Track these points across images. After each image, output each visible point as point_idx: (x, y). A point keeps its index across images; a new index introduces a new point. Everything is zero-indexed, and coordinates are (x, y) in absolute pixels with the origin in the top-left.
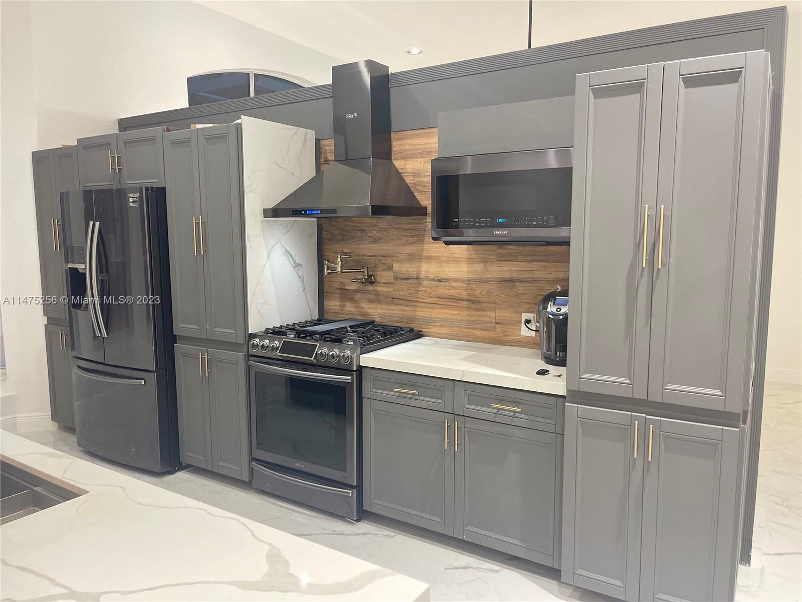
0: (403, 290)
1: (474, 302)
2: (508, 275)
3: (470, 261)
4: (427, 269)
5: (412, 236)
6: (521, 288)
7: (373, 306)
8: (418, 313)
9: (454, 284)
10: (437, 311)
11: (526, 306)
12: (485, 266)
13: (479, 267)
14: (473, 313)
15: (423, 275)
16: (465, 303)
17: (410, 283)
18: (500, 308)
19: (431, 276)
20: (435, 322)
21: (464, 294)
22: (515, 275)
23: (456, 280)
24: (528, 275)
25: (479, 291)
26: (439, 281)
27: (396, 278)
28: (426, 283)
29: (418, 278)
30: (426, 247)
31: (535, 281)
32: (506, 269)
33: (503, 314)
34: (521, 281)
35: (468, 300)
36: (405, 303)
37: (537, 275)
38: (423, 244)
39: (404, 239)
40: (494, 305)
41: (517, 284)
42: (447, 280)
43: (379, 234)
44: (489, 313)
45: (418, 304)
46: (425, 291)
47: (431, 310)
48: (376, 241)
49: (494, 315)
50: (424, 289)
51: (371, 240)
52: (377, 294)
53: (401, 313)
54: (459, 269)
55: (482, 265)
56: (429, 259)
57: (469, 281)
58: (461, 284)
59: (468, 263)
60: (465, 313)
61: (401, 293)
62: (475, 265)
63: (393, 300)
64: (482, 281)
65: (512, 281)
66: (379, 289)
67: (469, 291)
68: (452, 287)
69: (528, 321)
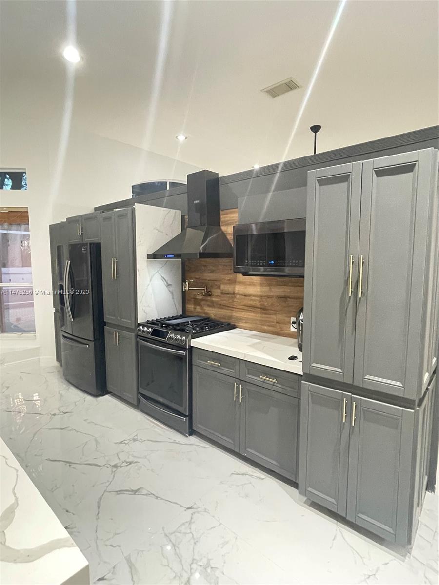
0: (225, 300)
5: (231, 270)
6: (290, 302)
7: (210, 308)
8: (234, 314)
9: (253, 298)
10: (244, 313)
11: (293, 313)
12: (271, 288)
14: (264, 316)
17: (229, 296)
20: (243, 320)
21: (258, 304)
22: (288, 295)
23: (254, 296)
25: (267, 303)
27: (222, 293)
31: (298, 298)
32: (282, 290)
33: (280, 317)
34: (290, 298)
36: (227, 308)
37: (300, 295)
42: (250, 295)
43: (213, 268)
44: (272, 316)
46: (237, 302)
47: (241, 313)
48: (212, 272)
49: (275, 318)
51: (210, 271)
52: (212, 302)
53: (225, 313)
54: (256, 290)
57: (261, 297)
58: (256, 298)
60: (259, 315)
61: (225, 302)
63: (221, 306)
64: (268, 297)
65: (285, 297)
66: (214, 299)
67: (261, 303)
68: (252, 300)
69: (294, 322)
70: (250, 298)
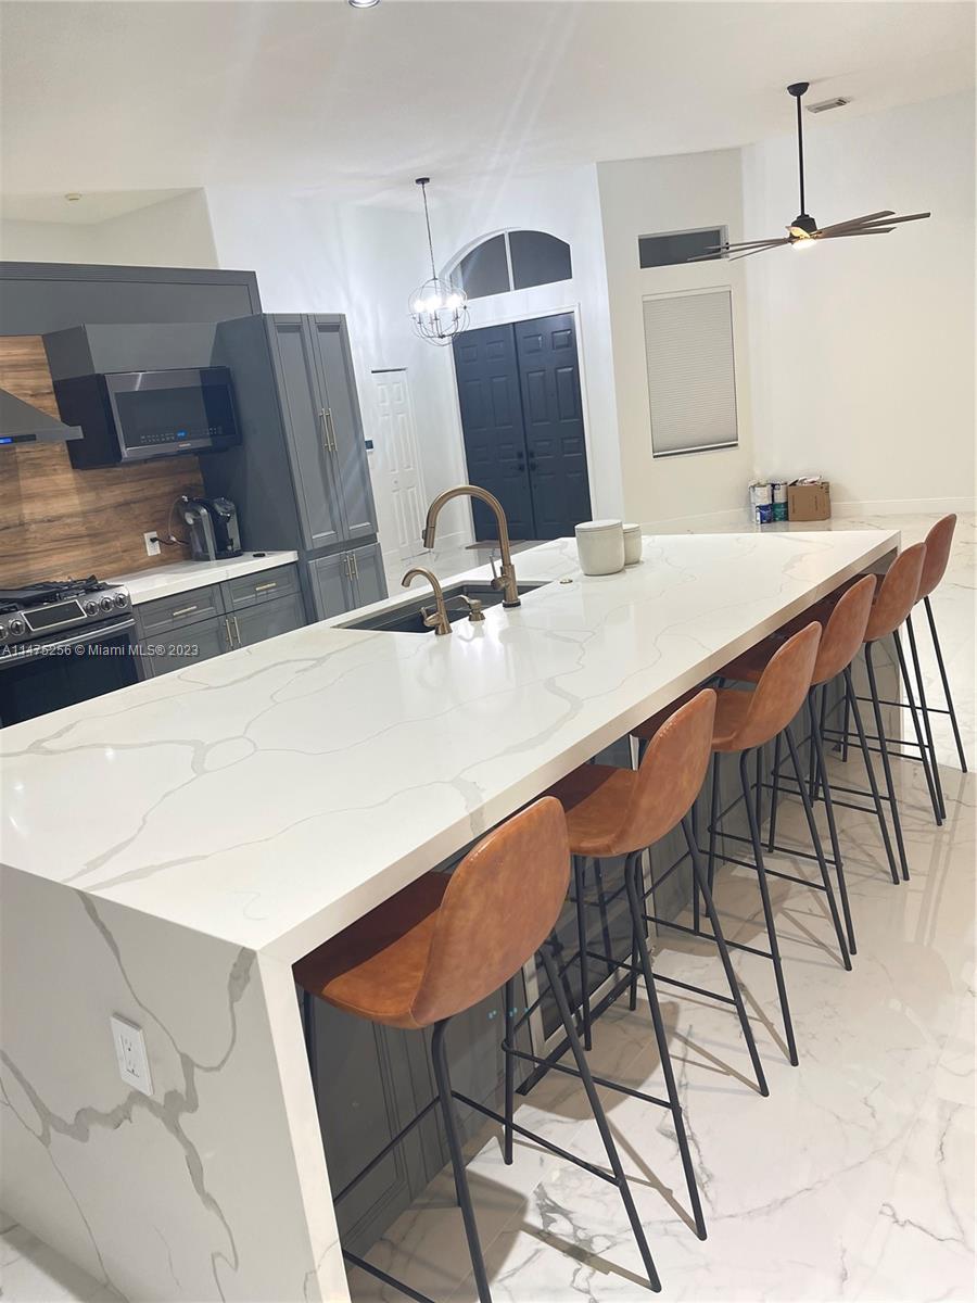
1: (95, 536)
2: (121, 499)
3: (79, 491)
4: (31, 510)
8: (34, 567)
9: (68, 521)
12: (97, 494)
13: (90, 496)
18: (122, 535)
19: (38, 517)
21: (82, 530)
22: (129, 497)
23: (70, 516)
24: (140, 495)
25: (97, 522)
26: (49, 521)
28: (33, 527)
30: (22, 483)
31: (147, 499)
32: (118, 492)
33: (126, 541)
34: (135, 503)
35: (88, 536)
37: (148, 493)
38: (18, 480)
40: (116, 533)
41: (132, 505)
42: (59, 518)
44: (113, 543)
45: (29, 556)
46: (35, 538)
49: (118, 544)
55: (94, 493)
56: (30, 497)
57: (84, 514)
58: (76, 519)
59: (78, 494)
60: (88, 550)
62: (87, 494)
64: (97, 511)
65: (127, 503)
67: (87, 525)
68: (68, 525)
69: (153, 540)
70: (61, 522)
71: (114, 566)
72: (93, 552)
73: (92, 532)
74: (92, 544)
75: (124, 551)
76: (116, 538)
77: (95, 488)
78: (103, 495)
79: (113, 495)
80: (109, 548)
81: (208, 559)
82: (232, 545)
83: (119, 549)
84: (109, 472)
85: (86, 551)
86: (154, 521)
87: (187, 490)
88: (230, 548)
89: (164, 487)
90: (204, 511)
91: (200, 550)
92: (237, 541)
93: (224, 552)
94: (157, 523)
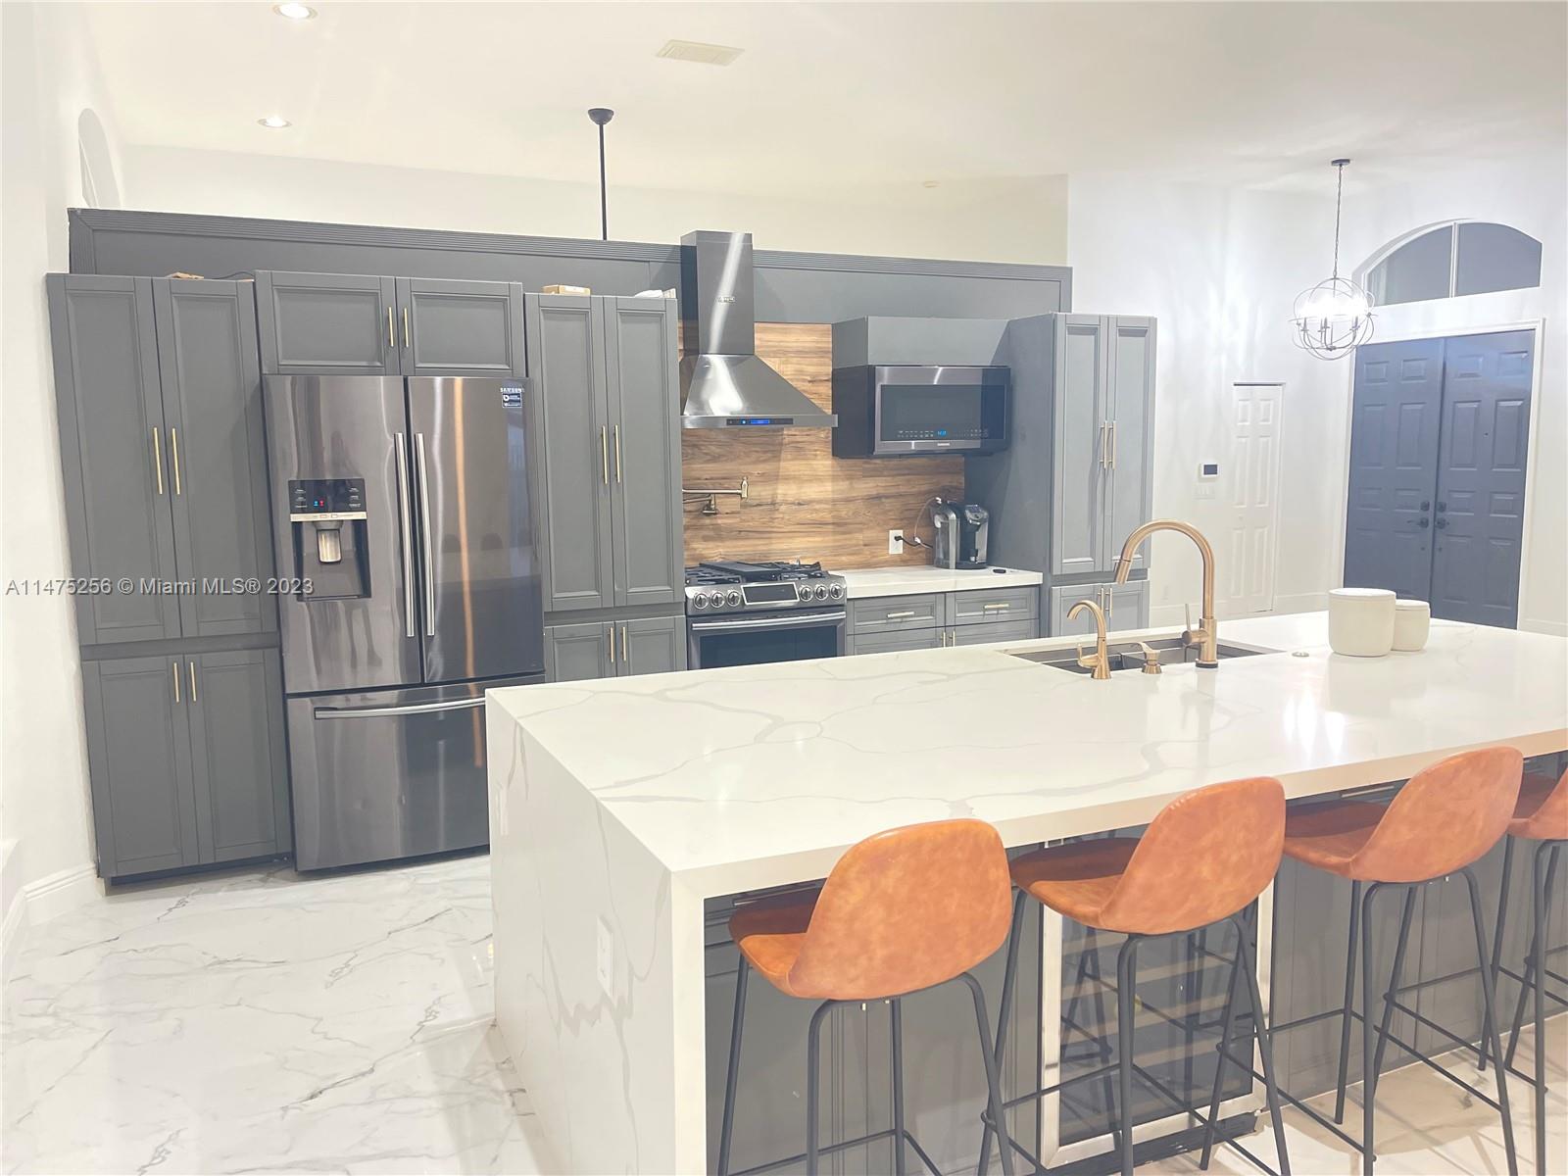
0: (754, 519)
1: (840, 525)
2: (874, 492)
3: (835, 478)
4: (785, 491)
5: (766, 452)
6: (887, 503)
7: (711, 544)
8: (774, 547)
9: (817, 507)
10: (798, 540)
11: (892, 523)
12: (851, 484)
13: (844, 485)
15: (780, 498)
16: (830, 526)
17: (763, 510)
18: (867, 528)
19: (791, 499)
21: (828, 517)
22: (882, 491)
23: (820, 502)
24: (893, 491)
25: (844, 512)
26: (799, 504)
27: (744, 506)
28: (783, 508)
29: (773, 504)
30: (782, 464)
31: (900, 495)
32: (871, 485)
33: (870, 535)
34: (887, 497)
35: (833, 524)
36: (757, 535)
37: (902, 489)
38: (779, 461)
39: (754, 456)
40: (861, 526)
41: (883, 500)
42: (809, 502)
43: (718, 451)
44: (857, 535)
45: (774, 535)
46: (783, 518)
47: (790, 540)
48: (715, 459)
49: (861, 537)
50: (781, 516)
51: (709, 457)
52: (717, 528)
53: (751, 548)
54: (822, 489)
55: (847, 482)
56: (787, 479)
57: (834, 501)
58: (825, 506)
59: (833, 482)
60: (829, 538)
61: (751, 524)
62: (841, 483)
63: (740, 534)
64: (848, 500)
65: (878, 497)
66: (719, 521)
67: (835, 513)
68: (816, 511)
69: (897, 538)
70: (810, 507)
71: (853, 558)
72: (835, 541)
73: (836, 521)
74: (835, 533)
75: (865, 545)
76: (861, 531)
77: (850, 478)
78: (856, 486)
79: (867, 487)
80: (850, 539)
81: (947, 567)
82: (977, 555)
83: (861, 543)
84: (866, 463)
85: (827, 538)
86: (902, 520)
87: (945, 492)
88: (973, 559)
89: (922, 485)
90: (953, 516)
91: (941, 556)
92: (983, 553)
93: (965, 561)
94: (905, 522)
